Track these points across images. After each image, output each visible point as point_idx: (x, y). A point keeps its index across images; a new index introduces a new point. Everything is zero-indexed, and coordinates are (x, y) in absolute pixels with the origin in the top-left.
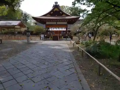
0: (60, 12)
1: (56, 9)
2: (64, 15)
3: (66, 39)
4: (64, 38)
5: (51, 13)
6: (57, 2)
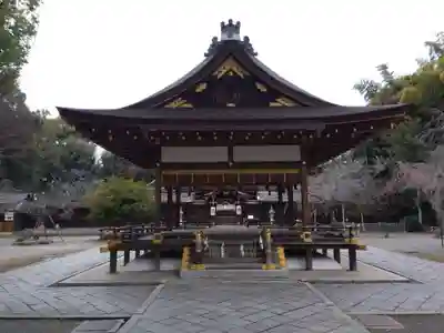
0: (259, 86)
1: (230, 66)
2: (281, 102)
3: (308, 268)
5: (198, 90)
6: (234, 23)
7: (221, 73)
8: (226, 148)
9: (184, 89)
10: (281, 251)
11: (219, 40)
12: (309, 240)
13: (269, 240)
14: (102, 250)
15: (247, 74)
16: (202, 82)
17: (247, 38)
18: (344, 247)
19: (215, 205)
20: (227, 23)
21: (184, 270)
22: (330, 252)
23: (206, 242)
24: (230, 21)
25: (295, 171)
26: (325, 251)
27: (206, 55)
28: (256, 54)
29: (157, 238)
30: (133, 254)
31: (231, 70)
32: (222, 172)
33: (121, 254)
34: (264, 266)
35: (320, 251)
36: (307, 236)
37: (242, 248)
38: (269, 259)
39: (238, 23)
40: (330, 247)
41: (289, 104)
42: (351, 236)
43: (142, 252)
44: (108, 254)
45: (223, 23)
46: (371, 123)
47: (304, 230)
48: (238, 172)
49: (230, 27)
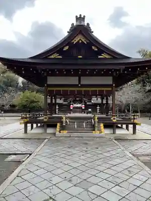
0: (93, 47)
2: (104, 56)
3: (114, 133)
5: (64, 50)
6: (82, 16)
7: (75, 41)
8: (77, 78)
9: (58, 49)
10: (102, 125)
11: (75, 25)
12: (115, 121)
13: (96, 120)
14: (21, 124)
15: (88, 42)
16: (66, 45)
17: (88, 24)
18: (131, 124)
19: (73, 105)
20: (79, 16)
21: (57, 133)
22: (124, 126)
23: (68, 121)
24: (80, 15)
25: (110, 89)
26: (122, 126)
27: (68, 32)
28: (93, 32)
29: (46, 118)
30: (35, 125)
31: (80, 40)
32: (76, 89)
33: (29, 125)
34: (94, 132)
35: (120, 125)
36: (114, 119)
37: (84, 124)
38: (96, 129)
39: (84, 16)
40: (124, 124)
41: (107, 57)
42: (134, 119)
43: (39, 125)
44: (23, 126)
45: (77, 16)
46: (146, 66)
47: (113, 116)
48: (83, 89)
49: (80, 19)
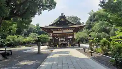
0: (66, 22)
1: (62, 19)
2: (70, 24)
3: (74, 47)
4: (71, 45)
12: (74, 43)
16: (59, 22)
17: (64, 15)
21: (58, 47)
25: (72, 34)
28: (66, 18)
32: (62, 34)
38: (68, 46)
44: (47, 46)
48: (64, 34)
49: (62, 14)
